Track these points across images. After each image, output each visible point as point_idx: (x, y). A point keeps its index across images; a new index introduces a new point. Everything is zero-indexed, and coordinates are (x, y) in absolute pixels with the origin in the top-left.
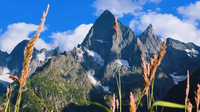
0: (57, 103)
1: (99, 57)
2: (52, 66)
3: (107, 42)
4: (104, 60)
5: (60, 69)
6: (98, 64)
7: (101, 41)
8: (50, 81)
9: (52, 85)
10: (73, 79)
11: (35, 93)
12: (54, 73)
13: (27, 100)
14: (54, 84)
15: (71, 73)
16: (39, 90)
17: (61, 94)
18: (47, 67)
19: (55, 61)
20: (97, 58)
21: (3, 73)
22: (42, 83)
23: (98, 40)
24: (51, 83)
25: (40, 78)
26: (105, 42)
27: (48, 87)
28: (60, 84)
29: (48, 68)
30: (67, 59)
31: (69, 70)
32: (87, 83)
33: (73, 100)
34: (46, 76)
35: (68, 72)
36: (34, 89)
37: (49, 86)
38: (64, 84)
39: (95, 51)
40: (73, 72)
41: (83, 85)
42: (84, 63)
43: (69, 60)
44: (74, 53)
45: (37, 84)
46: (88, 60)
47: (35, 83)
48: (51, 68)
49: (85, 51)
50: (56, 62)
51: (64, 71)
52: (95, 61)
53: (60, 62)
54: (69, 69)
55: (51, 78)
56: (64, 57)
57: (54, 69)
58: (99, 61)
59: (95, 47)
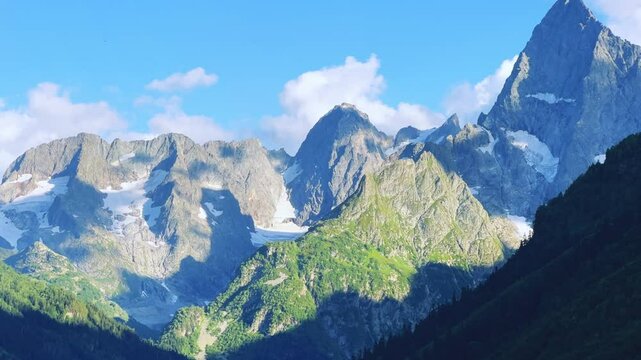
0: (379, 314)
1: (544, 150)
2: (370, 198)
3: (569, 100)
4: (557, 161)
5: (399, 205)
6: (539, 175)
7: (551, 98)
8: (359, 248)
9: (366, 260)
10: (436, 232)
11: (308, 287)
12: (375, 222)
13: (283, 309)
14: (374, 254)
15: (431, 216)
16: (320, 278)
17: (391, 285)
18: (352, 204)
19: (379, 181)
20: (537, 155)
22: (333, 256)
23: (540, 96)
24: (360, 254)
25: (326, 240)
26: (561, 99)
27: (350, 265)
28: (394, 253)
29: (354, 205)
30: (420, 170)
31: (427, 206)
32: (484, 240)
34: (347, 233)
35: (421, 212)
36: (308, 278)
37: (353, 264)
38: (405, 253)
39: (532, 133)
40: (438, 212)
41: (470, 250)
42: (494, 176)
43: (428, 175)
45: (317, 260)
46: (509, 165)
47: (310, 258)
48: (367, 204)
49: (499, 136)
50: (383, 185)
51: (409, 212)
52: (531, 164)
53: (397, 183)
54: (425, 204)
55: (364, 237)
56: (411, 166)
57: (375, 207)
58: (542, 163)
59: (530, 119)
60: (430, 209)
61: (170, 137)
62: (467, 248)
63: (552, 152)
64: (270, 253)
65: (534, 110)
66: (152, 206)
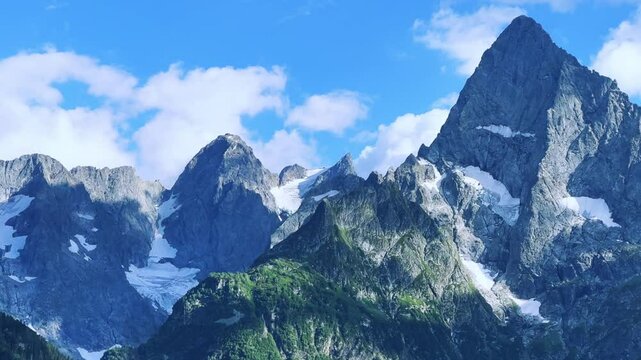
1: (501, 189)
2: (329, 229)
3: (528, 135)
4: (517, 201)
5: (360, 239)
6: (497, 217)
7: (506, 132)
8: (323, 286)
9: (333, 300)
10: (405, 273)
11: (269, 329)
12: (337, 256)
13: (241, 354)
15: (398, 254)
16: (282, 319)
17: (364, 332)
19: (337, 210)
20: (494, 194)
21: (149, 260)
22: (295, 292)
23: (494, 129)
24: (325, 292)
25: (284, 274)
26: (518, 133)
28: (361, 294)
29: (313, 236)
30: (382, 201)
31: (393, 243)
32: (459, 286)
33: (410, 352)
34: (307, 268)
35: (386, 248)
36: (267, 317)
37: (320, 305)
38: (373, 295)
39: (484, 169)
40: (407, 249)
41: (444, 295)
42: (444, 216)
43: (391, 206)
44: (408, 177)
45: (278, 297)
46: (461, 204)
47: (268, 295)
48: (326, 236)
49: (447, 171)
50: (342, 215)
51: (372, 248)
52: (487, 204)
53: (357, 213)
54: (390, 240)
55: (326, 274)
56: (372, 195)
57: (336, 239)
58: (500, 204)
59: (482, 155)
60: (397, 245)
61: (35, 157)
62: (440, 292)
63: (511, 192)
64: (220, 286)
65: (487, 143)
66: (14, 235)
